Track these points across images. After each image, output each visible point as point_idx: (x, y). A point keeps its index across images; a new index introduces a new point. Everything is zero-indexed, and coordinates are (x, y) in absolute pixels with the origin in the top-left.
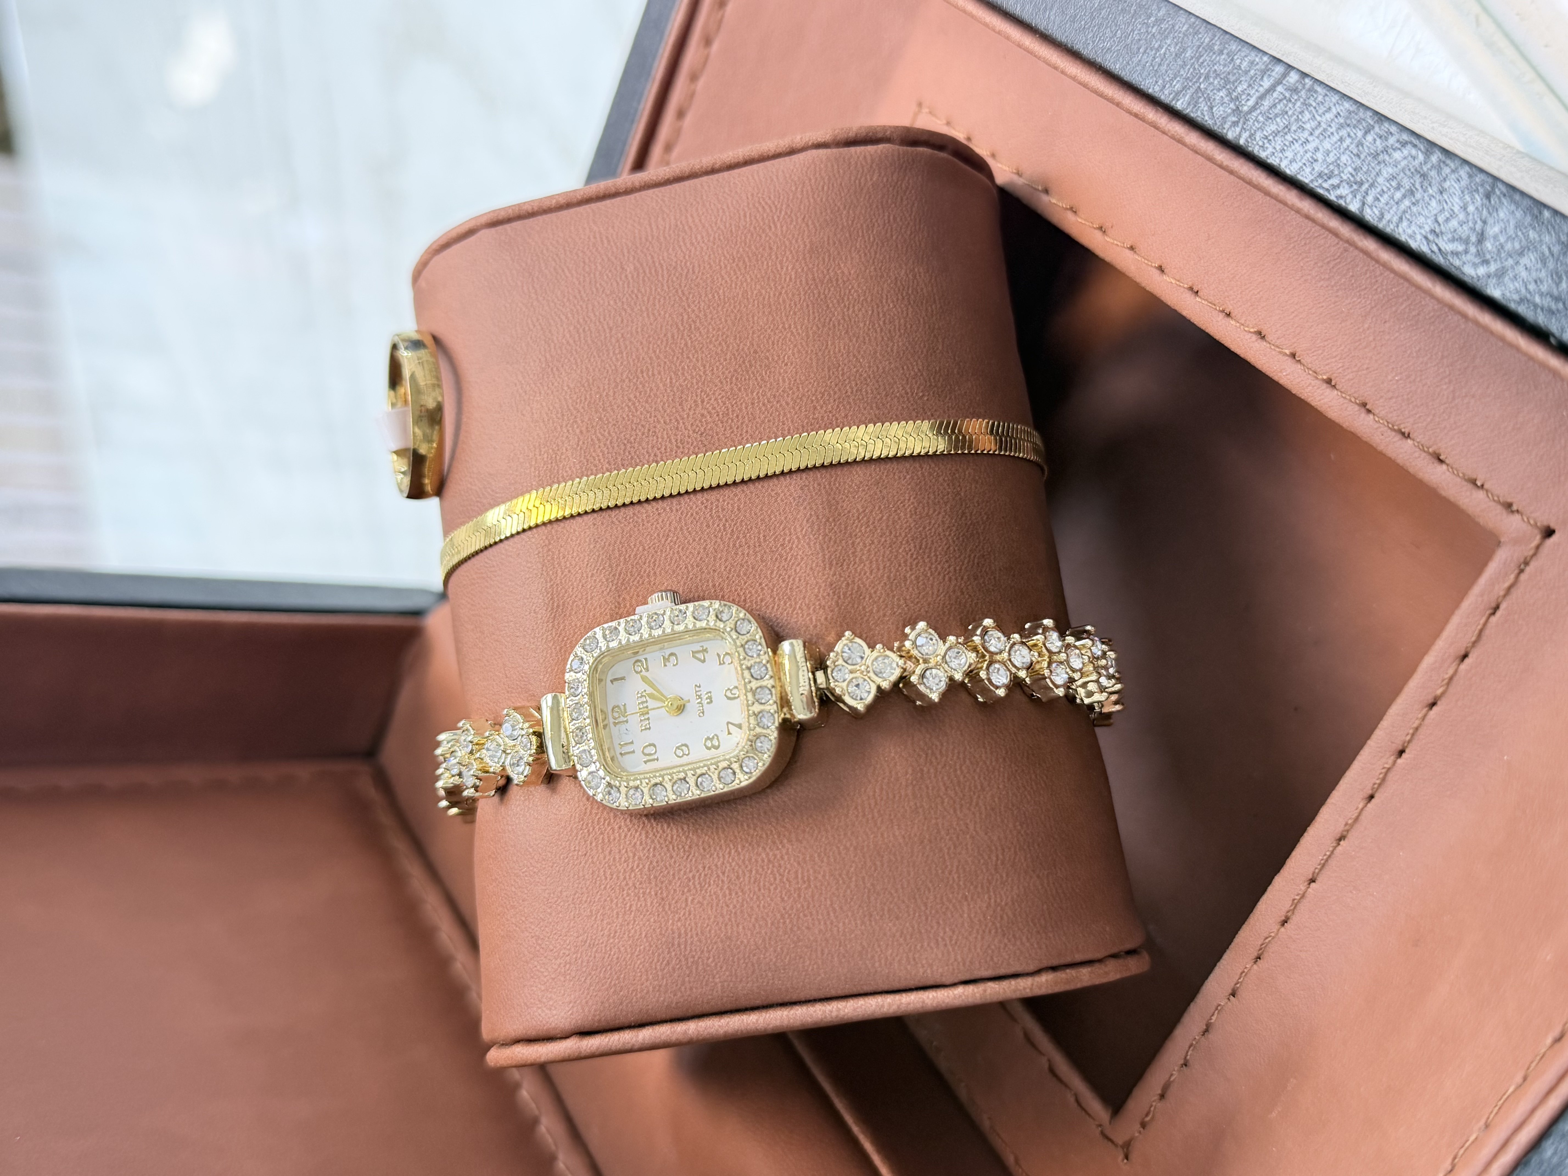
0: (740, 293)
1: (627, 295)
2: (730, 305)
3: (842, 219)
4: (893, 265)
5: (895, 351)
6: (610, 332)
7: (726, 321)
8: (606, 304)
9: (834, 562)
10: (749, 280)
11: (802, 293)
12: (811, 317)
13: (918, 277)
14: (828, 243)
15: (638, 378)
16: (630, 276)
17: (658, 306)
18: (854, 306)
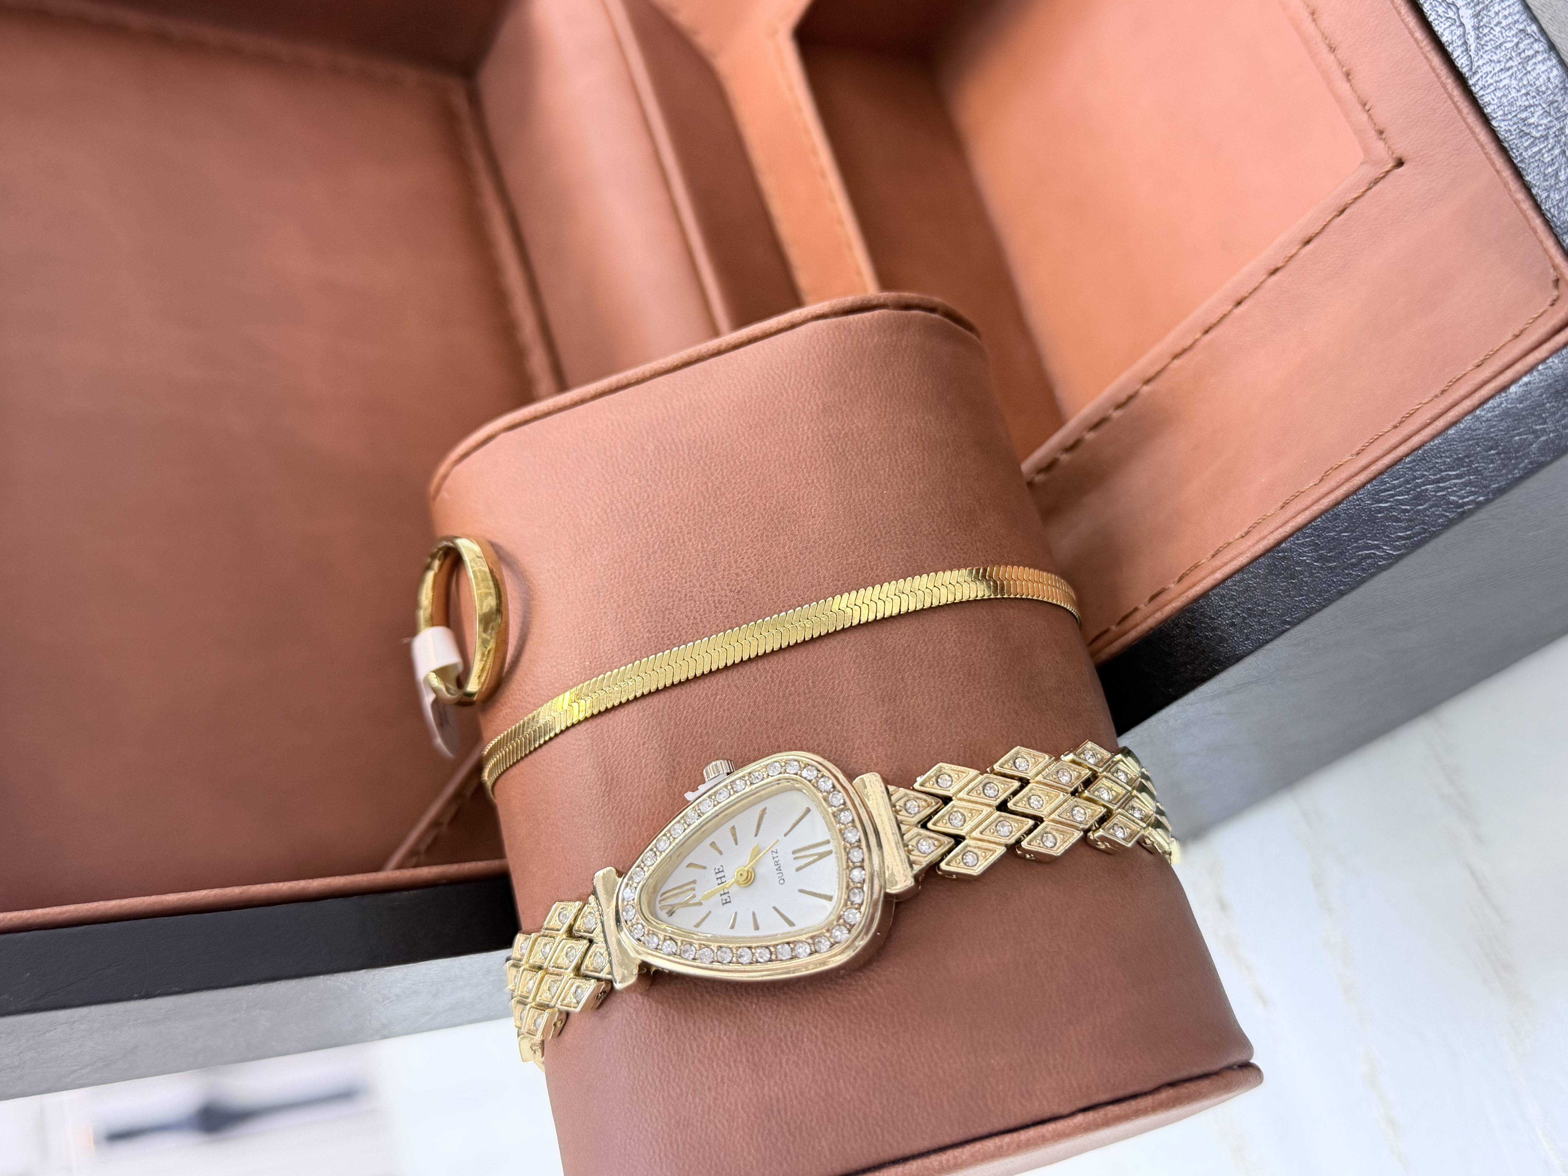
0: (761, 456)
1: (651, 473)
2: (752, 469)
3: (849, 380)
4: (903, 416)
5: (917, 493)
6: (638, 508)
7: (750, 484)
8: (631, 483)
9: (886, 699)
10: (768, 444)
11: (821, 450)
12: (833, 470)
13: (929, 425)
14: (840, 402)
15: (669, 547)
16: (651, 454)
17: (681, 479)
18: (872, 456)
